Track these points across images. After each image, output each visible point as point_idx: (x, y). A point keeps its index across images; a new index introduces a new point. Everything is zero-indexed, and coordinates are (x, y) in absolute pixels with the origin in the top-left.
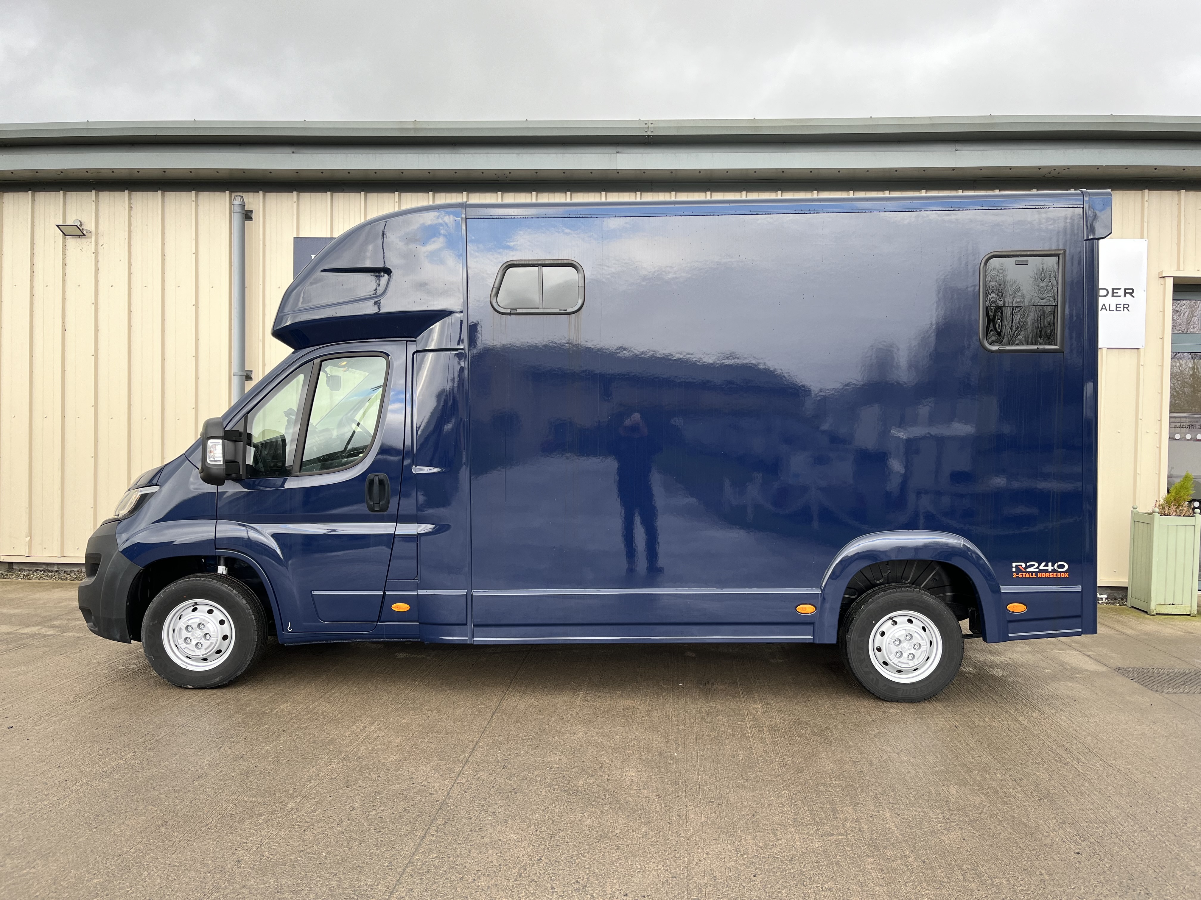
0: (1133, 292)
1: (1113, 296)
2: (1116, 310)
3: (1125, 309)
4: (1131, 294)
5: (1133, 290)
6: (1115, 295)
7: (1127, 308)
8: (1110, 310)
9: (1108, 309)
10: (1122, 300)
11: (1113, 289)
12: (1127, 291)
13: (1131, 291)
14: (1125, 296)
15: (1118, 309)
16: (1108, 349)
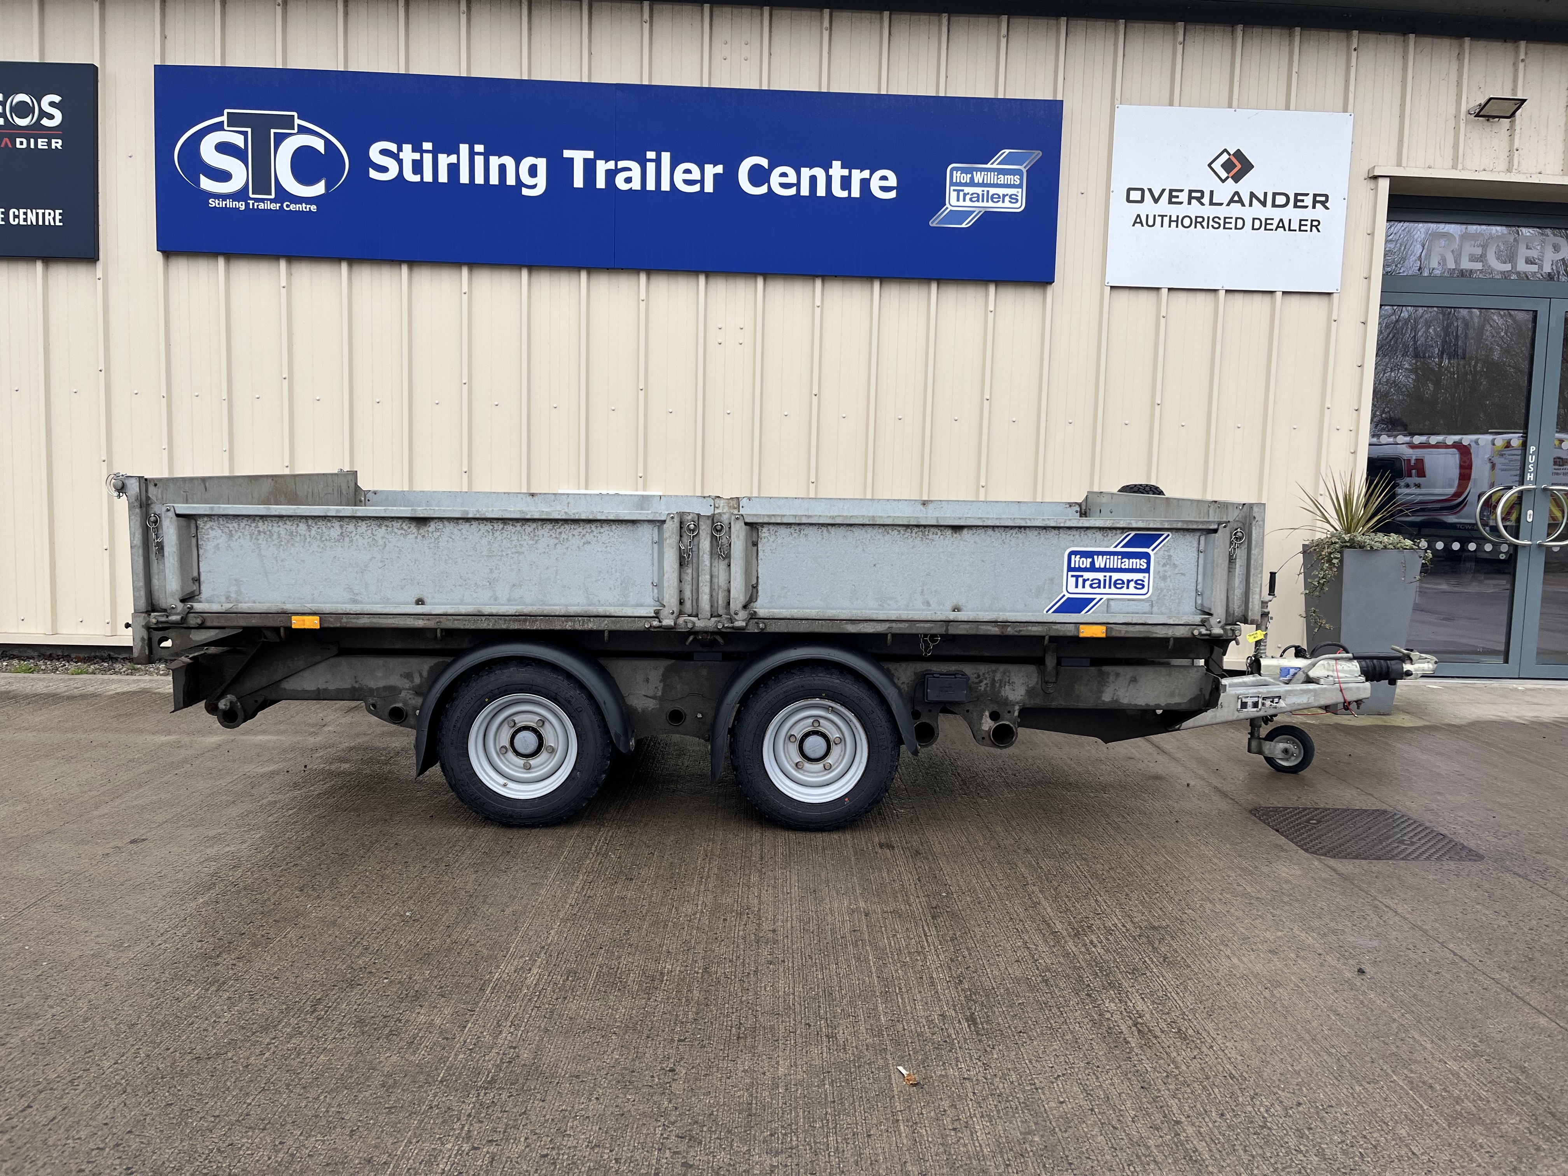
0: (1327, 201)
1: (1296, 206)
2: (1300, 230)
3: (1314, 228)
4: (1323, 203)
5: (1327, 196)
6: (1299, 204)
7: (1316, 226)
8: (1290, 230)
9: (1287, 227)
10: (1309, 214)
11: (1296, 195)
12: (1318, 198)
13: (1323, 199)
14: (1314, 207)
15: (1303, 228)
16: (1284, 293)
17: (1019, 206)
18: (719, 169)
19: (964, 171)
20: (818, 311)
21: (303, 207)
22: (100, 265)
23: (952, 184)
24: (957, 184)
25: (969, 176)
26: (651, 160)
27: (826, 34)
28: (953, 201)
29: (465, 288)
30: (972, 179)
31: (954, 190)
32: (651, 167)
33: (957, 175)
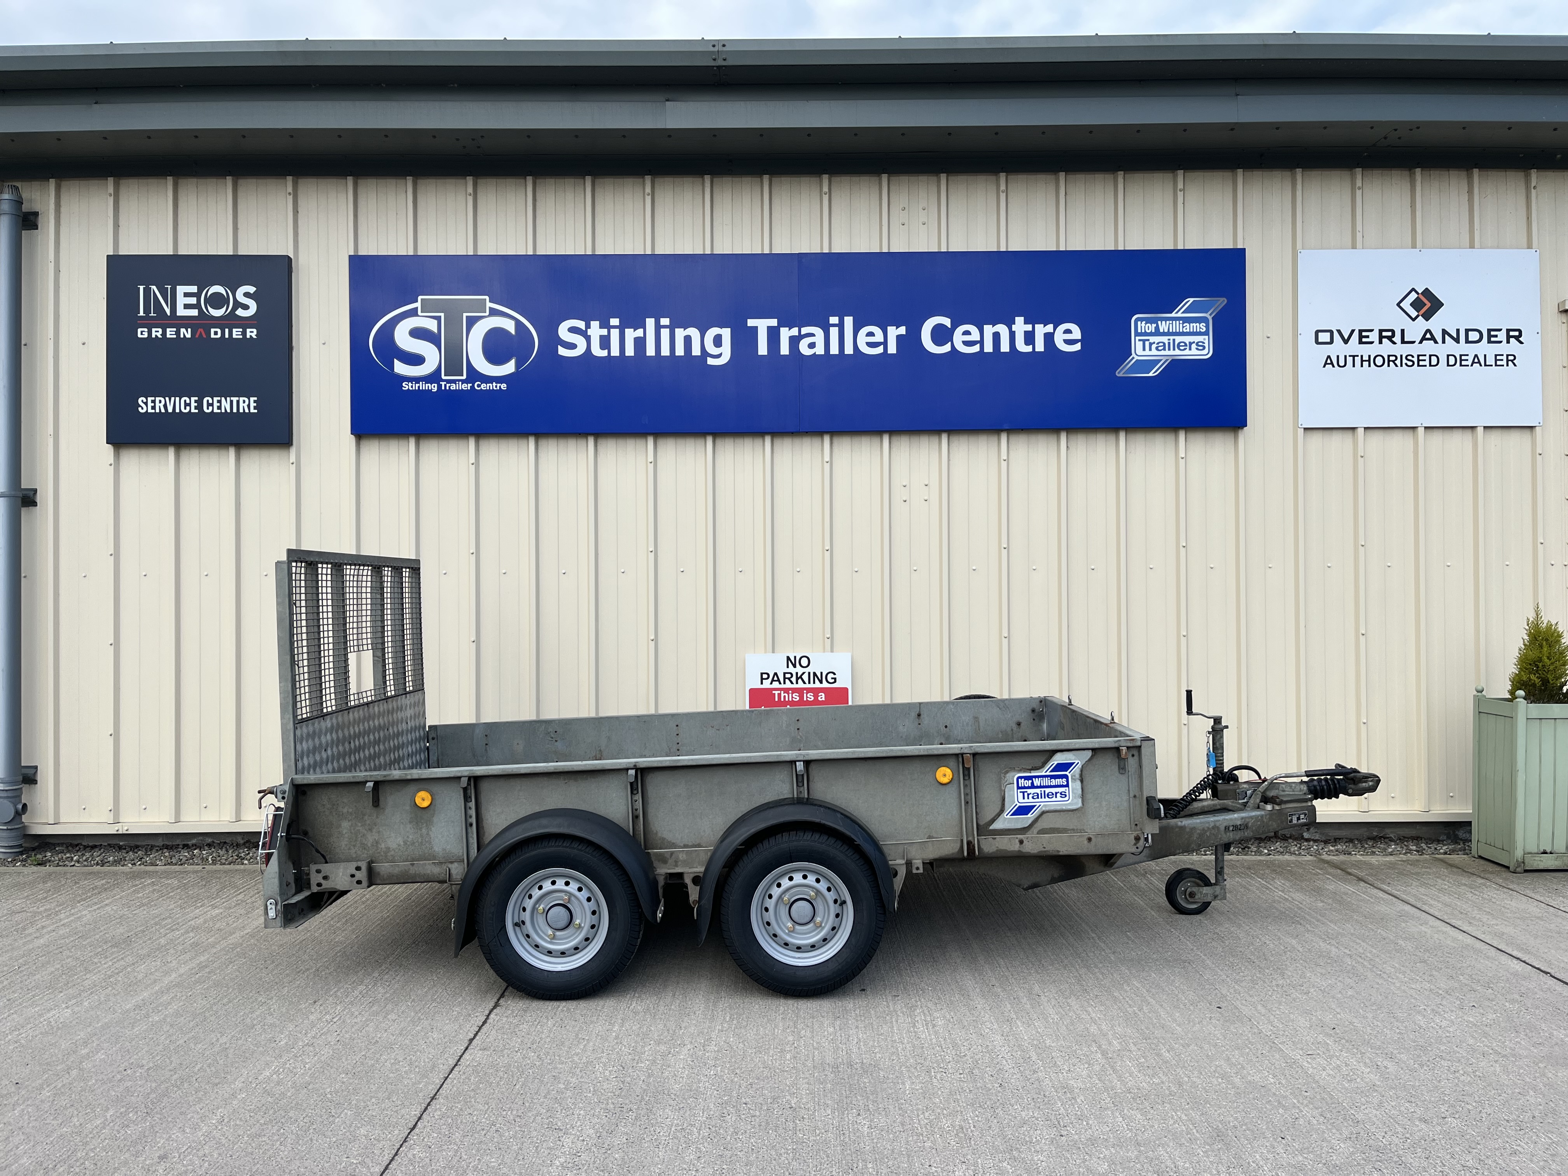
0: (1520, 335)
1: (1489, 342)
2: (1496, 365)
3: (1510, 363)
4: (1517, 338)
5: (1520, 331)
6: (1493, 339)
7: (1512, 361)
9: (1483, 364)
10: (1504, 349)
11: (1489, 331)
12: (1512, 333)
13: (1517, 333)
14: (1508, 342)
15: (1499, 363)
16: (1484, 427)
17: (1207, 353)
18: (902, 330)
19: (1148, 321)
20: (1004, 464)
21: (494, 386)
22: (293, 450)
23: (1137, 334)
24: (1141, 334)
25: (1154, 325)
26: (834, 325)
27: (1003, 196)
28: (1139, 351)
29: (651, 458)
30: (1157, 328)
31: (1140, 340)
32: (834, 332)
33: (1142, 326)
